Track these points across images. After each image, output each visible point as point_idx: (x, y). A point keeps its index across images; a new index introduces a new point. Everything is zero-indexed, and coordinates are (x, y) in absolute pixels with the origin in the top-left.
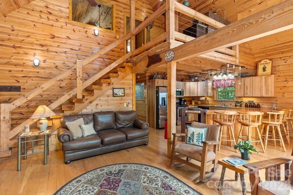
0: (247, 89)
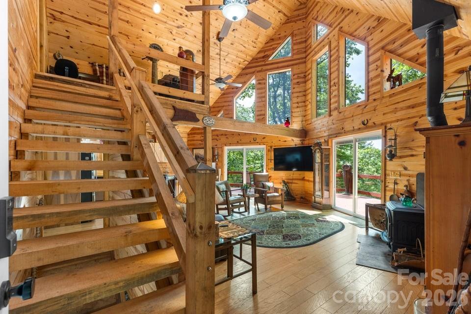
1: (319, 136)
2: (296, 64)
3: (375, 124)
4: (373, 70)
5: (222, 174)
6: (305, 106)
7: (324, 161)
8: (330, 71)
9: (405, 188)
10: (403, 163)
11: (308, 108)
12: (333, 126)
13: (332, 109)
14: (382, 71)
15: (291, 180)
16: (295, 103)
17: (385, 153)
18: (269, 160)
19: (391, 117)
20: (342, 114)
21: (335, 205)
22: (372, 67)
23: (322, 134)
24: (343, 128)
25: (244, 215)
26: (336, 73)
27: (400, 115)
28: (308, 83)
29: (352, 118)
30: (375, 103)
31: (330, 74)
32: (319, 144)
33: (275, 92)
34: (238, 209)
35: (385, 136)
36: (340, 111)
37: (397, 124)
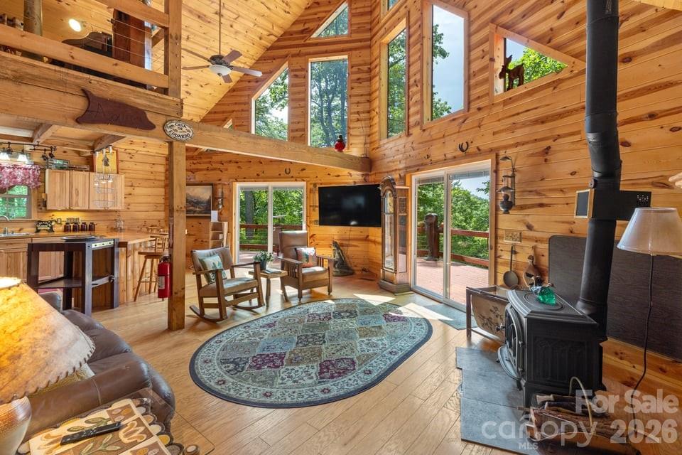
0: (77, 195)
1: (392, 169)
2: (356, 49)
3: (479, 150)
4: (477, 59)
5: (230, 232)
6: (370, 119)
7: (398, 211)
8: (409, 62)
9: (529, 261)
10: (527, 218)
11: (373, 123)
12: (412, 153)
13: (411, 124)
14: (492, 60)
15: (347, 240)
16: (355, 113)
17: (497, 199)
18: (310, 206)
19: (506, 139)
20: (427, 133)
21: (415, 283)
22: (476, 53)
23: (395, 166)
24: (428, 157)
25: (257, 313)
26: (418, 63)
27: (520, 134)
28: (373, 81)
29: (442, 140)
30: (480, 115)
31: (409, 66)
32: (391, 183)
33: (330, 101)
34: (248, 301)
35: (496, 171)
36: (424, 129)
37: (516, 150)
